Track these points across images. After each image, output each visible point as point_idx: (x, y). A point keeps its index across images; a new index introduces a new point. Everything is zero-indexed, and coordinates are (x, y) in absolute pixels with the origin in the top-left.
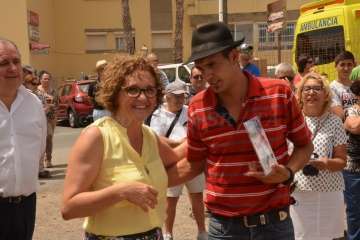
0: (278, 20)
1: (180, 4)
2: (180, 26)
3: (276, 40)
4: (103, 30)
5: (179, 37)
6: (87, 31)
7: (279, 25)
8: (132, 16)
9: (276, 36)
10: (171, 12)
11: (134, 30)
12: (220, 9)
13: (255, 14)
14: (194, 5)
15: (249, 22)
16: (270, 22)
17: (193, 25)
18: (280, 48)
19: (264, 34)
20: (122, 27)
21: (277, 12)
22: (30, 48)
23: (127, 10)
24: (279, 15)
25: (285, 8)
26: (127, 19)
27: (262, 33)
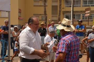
0: (88, 13)
1: (60, 8)
2: (60, 14)
3: (87, 19)
4: (38, 14)
5: (59, 17)
6: (34, 14)
7: (88, 15)
8: (47, 11)
9: (87, 18)
10: (57, 10)
11: (47, 14)
12: (72, 10)
13: (81, 11)
14: (64, 8)
15: (80, 14)
16: (86, 14)
17: (63, 14)
18: (88, 21)
19: (84, 17)
20: (44, 14)
21: (88, 11)
22: (19, 19)
23: (45, 9)
24: (89, 12)
25: (90, 10)
26: (45, 12)
27: (83, 17)
